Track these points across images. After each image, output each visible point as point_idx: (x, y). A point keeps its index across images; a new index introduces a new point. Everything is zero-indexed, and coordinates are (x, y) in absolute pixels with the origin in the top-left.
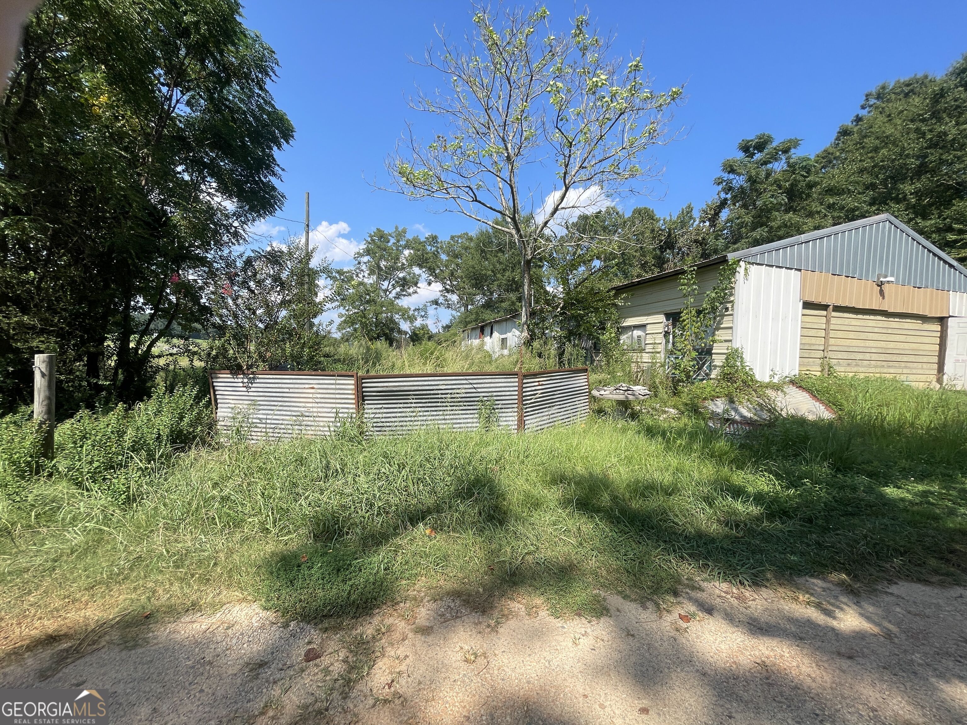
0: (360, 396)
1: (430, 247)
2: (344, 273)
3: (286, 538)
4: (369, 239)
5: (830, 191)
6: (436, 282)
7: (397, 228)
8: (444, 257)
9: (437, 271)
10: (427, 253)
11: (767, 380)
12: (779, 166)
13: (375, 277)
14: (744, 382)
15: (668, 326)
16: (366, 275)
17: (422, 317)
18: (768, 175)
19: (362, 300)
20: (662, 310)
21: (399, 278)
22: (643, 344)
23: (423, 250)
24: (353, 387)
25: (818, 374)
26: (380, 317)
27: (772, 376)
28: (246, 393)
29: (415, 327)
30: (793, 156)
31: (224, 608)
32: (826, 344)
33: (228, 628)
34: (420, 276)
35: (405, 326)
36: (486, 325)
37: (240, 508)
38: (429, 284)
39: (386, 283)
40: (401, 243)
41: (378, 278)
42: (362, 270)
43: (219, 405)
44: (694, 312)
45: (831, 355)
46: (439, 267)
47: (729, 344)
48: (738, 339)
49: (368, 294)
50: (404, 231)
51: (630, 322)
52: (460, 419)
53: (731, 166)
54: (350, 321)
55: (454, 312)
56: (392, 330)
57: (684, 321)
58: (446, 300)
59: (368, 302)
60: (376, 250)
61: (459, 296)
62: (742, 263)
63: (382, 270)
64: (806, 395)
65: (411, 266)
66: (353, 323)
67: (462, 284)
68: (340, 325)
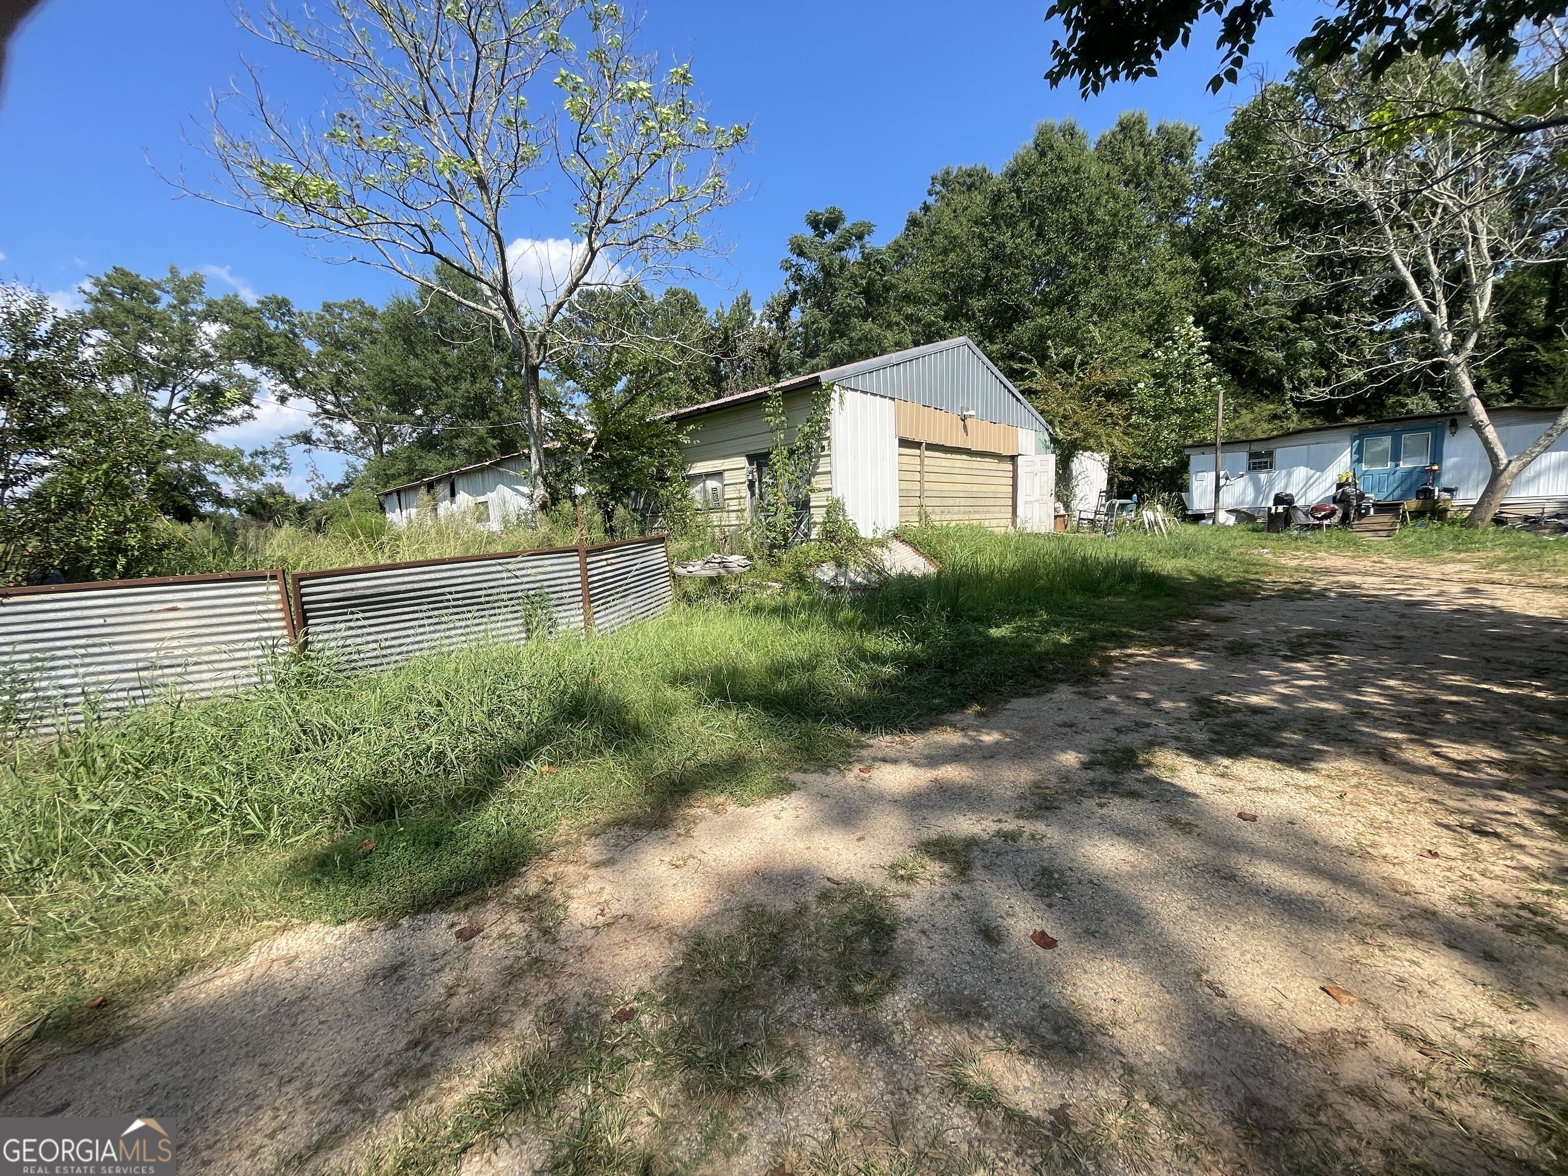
0: (297, 611)
1: (273, 323)
4: (96, 291)
5: (907, 298)
6: (300, 396)
7: (174, 272)
8: (312, 347)
9: (300, 375)
10: (269, 336)
11: (870, 536)
12: (853, 255)
14: (849, 540)
15: (752, 472)
17: (276, 467)
18: (842, 267)
20: (742, 450)
21: (202, 386)
22: (721, 500)
23: (256, 327)
24: (277, 597)
25: (917, 525)
27: (875, 531)
29: (263, 490)
30: (868, 245)
32: (922, 490)
34: (255, 381)
35: (234, 488)
36: (437, 480)
38: (283, 400)
40: (192, 306)
41: (138, 382)
44: (785, 453)
45: (926, 502)
47: (829, 493)
48: (839, 487)
50: (198, 282)
51: (699, 468)
53: (799, 246)
55: (352, 458)
57: (774, 464)
58: (330, 434)
60: (123, 318)
61: (360, 426)
62: (836, 388)
63: (147, 364)
64: (909, 549)
67: (364, 403)
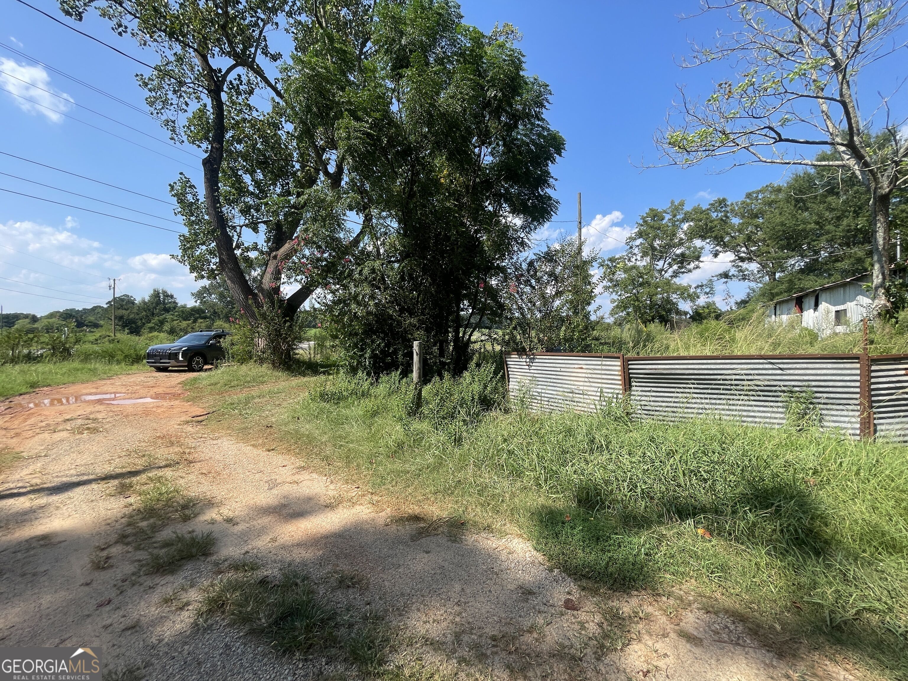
0: (627, 377)
1: (716, 214)
2: (616, 259)
3: (554, 496)
4: (641, 222)
9: (727, 239)
13: (648, 259)
16: (639, 258)
17: (707, 293)
19: (634, 284)
21: (677, 256)
23: (707, 218)
24: (619, 368)
26: (654, 298)
28: (528, 371)
29: (698, 306)
31: (507, 536)
33: (509, 553)
34: (702, 248)
35: (685, 306)
36: (807, 295)
37: (520, 462)
38: (716, 255)
39: (661, 263)
40: (678, 217)
41: (652, 258)
42: (634, 254)
43: (511, 379)
46: (728, 234)
49: (641, 277)
50: (682, 204)
52: (753, 411)
54: (622, 306)
56: (669, 311)
58: (741, 271)
59: (641, 285)
60: (649, 231)
61: (760, 264)
63: (656, 249)
65: (691, 239)
66: (625, 308)
67: (764, 249)
68: (613, 310)
